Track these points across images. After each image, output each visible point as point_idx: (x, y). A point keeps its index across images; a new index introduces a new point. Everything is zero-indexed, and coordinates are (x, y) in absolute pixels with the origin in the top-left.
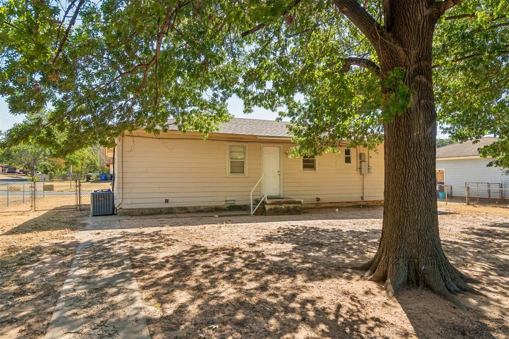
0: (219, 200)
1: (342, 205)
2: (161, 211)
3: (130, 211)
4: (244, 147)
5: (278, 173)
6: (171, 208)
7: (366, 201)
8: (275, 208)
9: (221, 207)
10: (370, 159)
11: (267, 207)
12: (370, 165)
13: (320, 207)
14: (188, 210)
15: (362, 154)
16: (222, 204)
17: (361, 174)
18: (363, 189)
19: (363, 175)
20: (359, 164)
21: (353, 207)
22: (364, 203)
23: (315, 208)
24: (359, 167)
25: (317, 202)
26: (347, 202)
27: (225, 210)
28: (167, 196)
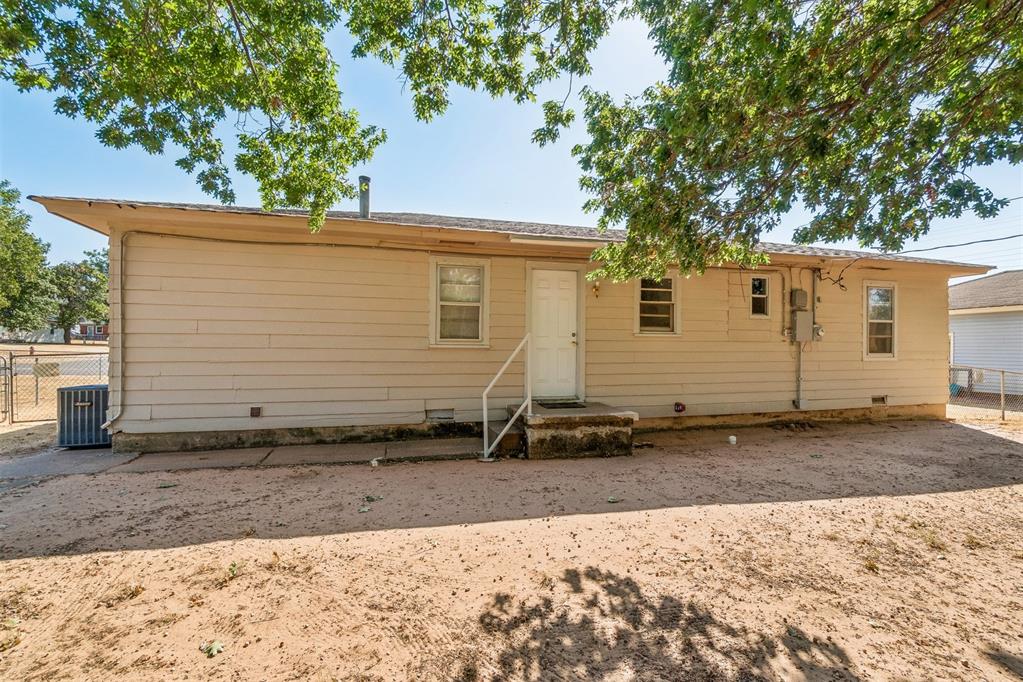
0: (406, 410)
1: (743, 422)
2: (239, 439)
3: (148, 440)
4: (480, 270)
5: (574, 339)
6: (269, 432)
7: (806, 412)
8: (554, 437)
9: (411, 427)
10: (817, 304)
11: (533, 436)
12: (816, 320)
13: (684, 426)
14: (318, 437)
15: (797, 290)
16: (416, 420)
17: (792, 342)
18: (798, 380)
19: (799, 344)
20: (788, 317)
21: (771, 426)
22: (801, 417)
23: (670, 429)
24: (787, 325)
25: (676, 414)
26: (755, 414)
27: (423, 436)
28: (256, 400)
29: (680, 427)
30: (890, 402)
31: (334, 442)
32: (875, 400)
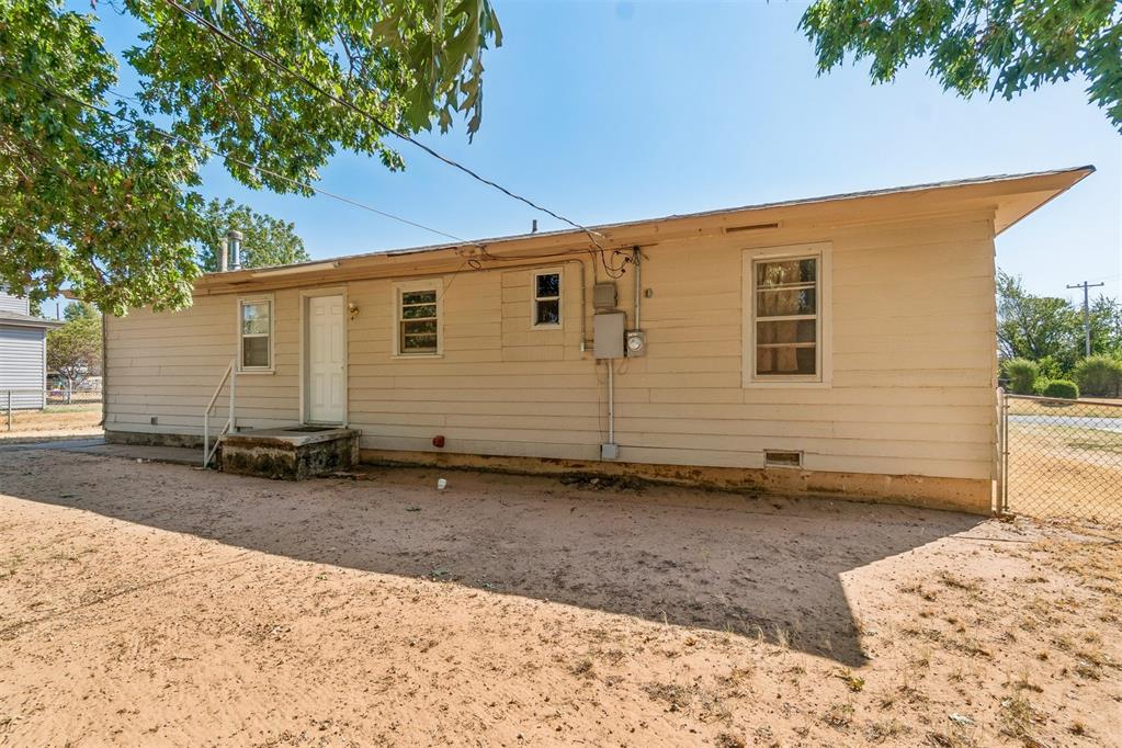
3: (116, 435)
4: (269, 304)
5: (343, 363)
6: (160, 436)
10: (644, 300)
11: (224, 451)
12: (638, 325)
14: (182, 442)
18: (608, 416)
19: (608, 363)
20: (590, 324)
22: (607, 470)
24: (589, 336)
25: (432, 449)
26: (544, 460)
28: (154, 411)
29: (444, 466)
30: (808, 463)
31: (189, 447)
32: (772, 456)
